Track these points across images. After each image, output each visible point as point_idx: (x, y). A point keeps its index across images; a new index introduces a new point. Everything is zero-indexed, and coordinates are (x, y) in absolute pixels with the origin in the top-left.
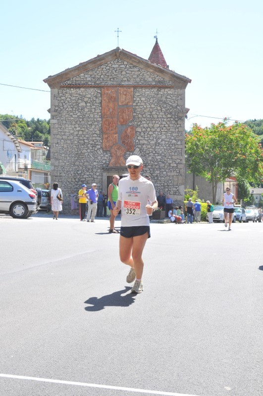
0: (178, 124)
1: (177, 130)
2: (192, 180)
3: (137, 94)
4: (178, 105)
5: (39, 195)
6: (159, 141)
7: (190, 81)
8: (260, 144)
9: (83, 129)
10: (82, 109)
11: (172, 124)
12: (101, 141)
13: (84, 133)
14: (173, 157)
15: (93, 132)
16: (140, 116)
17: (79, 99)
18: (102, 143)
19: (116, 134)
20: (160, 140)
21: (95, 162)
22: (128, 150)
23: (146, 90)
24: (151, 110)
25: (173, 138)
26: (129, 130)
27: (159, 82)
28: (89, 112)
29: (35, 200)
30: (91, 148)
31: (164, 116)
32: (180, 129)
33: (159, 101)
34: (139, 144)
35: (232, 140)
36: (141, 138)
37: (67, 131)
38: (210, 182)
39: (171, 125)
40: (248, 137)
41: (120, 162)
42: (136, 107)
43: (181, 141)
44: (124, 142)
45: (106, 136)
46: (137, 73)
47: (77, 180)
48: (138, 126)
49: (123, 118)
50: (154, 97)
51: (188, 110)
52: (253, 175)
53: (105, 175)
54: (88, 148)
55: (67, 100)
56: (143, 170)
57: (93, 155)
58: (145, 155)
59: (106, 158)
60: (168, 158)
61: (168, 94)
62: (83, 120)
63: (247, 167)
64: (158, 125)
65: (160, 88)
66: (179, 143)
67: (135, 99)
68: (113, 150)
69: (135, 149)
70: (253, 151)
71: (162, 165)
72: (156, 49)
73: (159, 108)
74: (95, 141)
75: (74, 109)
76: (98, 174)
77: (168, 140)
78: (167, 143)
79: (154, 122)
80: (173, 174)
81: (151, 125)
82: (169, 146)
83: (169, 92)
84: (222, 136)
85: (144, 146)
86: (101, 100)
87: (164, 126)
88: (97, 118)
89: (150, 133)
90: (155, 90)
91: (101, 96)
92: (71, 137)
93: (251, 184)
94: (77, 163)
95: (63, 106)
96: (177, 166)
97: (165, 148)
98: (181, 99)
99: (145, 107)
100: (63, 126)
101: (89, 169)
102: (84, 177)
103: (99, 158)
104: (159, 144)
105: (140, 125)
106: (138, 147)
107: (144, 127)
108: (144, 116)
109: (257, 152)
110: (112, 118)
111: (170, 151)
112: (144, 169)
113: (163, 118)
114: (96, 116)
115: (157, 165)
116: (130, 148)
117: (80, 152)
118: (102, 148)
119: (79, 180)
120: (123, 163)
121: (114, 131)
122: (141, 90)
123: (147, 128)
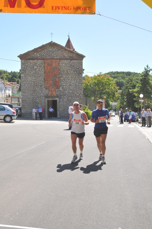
0: (79, 76)
1: (79, 79)
2: (86, 100)
3: (61, 62)
4: (79, 68)
5: (17, 111)
6: (71, 84)
7: (85, 57)
8: (116, 84)
10: (35, 70)
12: (44, 84)
13: (37, 80)
14: (78, 91)
15: (41, 80)
16: (62, 72)
17: (34, 65)
19: (51, 81)
21: (42, 94)
22: (57, 88)
23: (65, 61)
24: (67, 70)
25: (77, 82)
26: (57, 79)
27: (71, 57)
28: (39, 71)
29: (15, 114)
30: (40, 87)
32: (81, 78)
33: (71, 65)
34: (62, 85)
35: (103, 82)
36: (63, 83)
37: (29, 79)
38: (94, 101)
39: (76, 77)
40: (110, 81)
42: (61, 68)
44: (55, 84)
45: (47, 82)
46: (60, 53)
47: (33, 102)
48: (61, 77)
49: (54, 73)
50: (68, 64)
51: (84, 70)
52: (113, 99)
53: (47, 100)
54: (39, 87)
55: (29, 65)
56: (64, 97)
57: (41, 91)
58: (65, 91)
59: (47, 92)
60: (75, 92)
61: (75, 63)
62: (36, 75)
63: (110, 95)
64: (71, 77)
65: (71, 60)
66: (80, 85)
67: (60, 65)
68: (50, 88)
70: (113, 88)
71: (73, 95)
72: (69, 41)
73: (71, 69)
74: (42, 84)
75: (32, 69)
76: (43, 99)
77: (75, 83)
78: (74, 85)
79: (68, 75)
80: (77, 99)
82: (76, 86)
83: (75, 62)
84: (99, 81)
85: (64, 86)
86: (44, 65)
87: (73, 77)
89: (67, 80)
90: (69, 61)
91: (44, 63)
92: (31, 82)
94: (33, 94)
95: (27, 68)
96: (79, 95)
97: (74, 87)
98: (81, 65)
99: (64, 68)
100: (27, 77)
101: (39, 97)
102: (37, 100)
103: (44, 92)
104: (71, 85)
106: (61, 87)
107: (64, 78)
108: (64, 72)
110: (49, 73)
111: (76, 89)
113: (73, 73)
114: (42, 73)
115: (70, 95)
116: (58, 87)
117: (35, 89)
118: (45, 87)
119: (35, 102)
120: (54, 94)
121: (50, 79)
122: (62, 60)
123: (66, 78)
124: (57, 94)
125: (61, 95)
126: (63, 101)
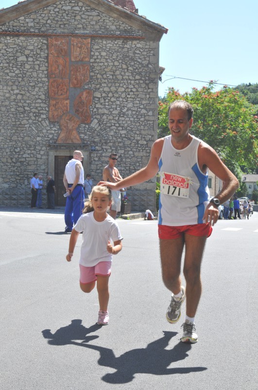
0: (149, 88)
1: (148, 96)
3: (96, 47)
4: (149, 63)
6: (123, 111)
7: (166, 31)
8: (256, 117)
9: (23, 92)
10: (21, 66)
11: (141, 87)
12: (47, 109)
13: (24, 97)
14: (143, 132)
15: (37, 96)
16: (99, 76)
17: (17, 51)
18: (48, 111)
19: (67, 99)
20: (126, 109)
21: (38, 136)
22: (83, 122)
23: (108, 42)
24: (114, 68)
25: (142, 107)
26: (85, 94)
27: (125, 31)
28: (31, 70)
30: (33, 118)
31: (131, 78)
32: (152, 95)
33: (125, 56)
34: (98, 114)
35: (219, 110)
36: (100, 106)
39: (140, 89)
40: (240, 108)
41: (72, 137)
42: (95, 65)
43: (153, 110)
44: (77, 111)
45: (54, 102)
46: (95, 18)
47: (14, 160)
48: (97, 89)
49: (76, 79)
50: (117, 51)
51: (162, 70)
52: (246, 157)
53: (52, 154)
54: (30, 118)
56: (102, 148)
57: (37, 128)
58: (105, 129)
59: (53, 132)
60: (135, 133)
61: (137, 48)
62: (23, 80)
63: (238, 147)
64: (123, 89)
65: (126, 39)
66: (150, 113)
67: (92, 53)
68: (62, 122)
69: (92, 121)
70: (246, 125)
71: (128, 142)
73: (124, 66)
74: (39, 108)
75: (11, 65)
76: (42, 153)
77: (136, 110)
78: (134, 113)
79: (117, 85)
80: (141, 154)
81: (113, 89)
82: (137, 118)
83: (139, 45)
84: (206, 105)
85: (105, 117)
86: (48, 54)
87: (131, 91)
88: (41, 78)
89: (113, 99)
90: (120, 42)
91: (47, 48)
92: (7, 103)
93: (243, 169)
94: (14, 138)
96: (147, 144)
97: (132, 119)
98: (154, 55)
99: (106, 64)
101: (30, 146)
102: (24, 156)
103: (44, 131)
104: (124, 114)
105: (99, 88)
106: (96, 118)
107: (104, 92)
108: (105, 76)
109: (251, 127)
110: (62, 78)
111: (138, 124)
112: (104, 147)
113: (129, 79)
114: (40, 75)
115: (120, 142)
116: (86, 119)
117: (19, 123)
118: (48, 118)
119: (17, 161)
120: (76, 138)
121: (65, 96)
122: (101, 41)
123: (109, 92)
124: (83, 140)
125: (94, 142)
126: (99, 160)
